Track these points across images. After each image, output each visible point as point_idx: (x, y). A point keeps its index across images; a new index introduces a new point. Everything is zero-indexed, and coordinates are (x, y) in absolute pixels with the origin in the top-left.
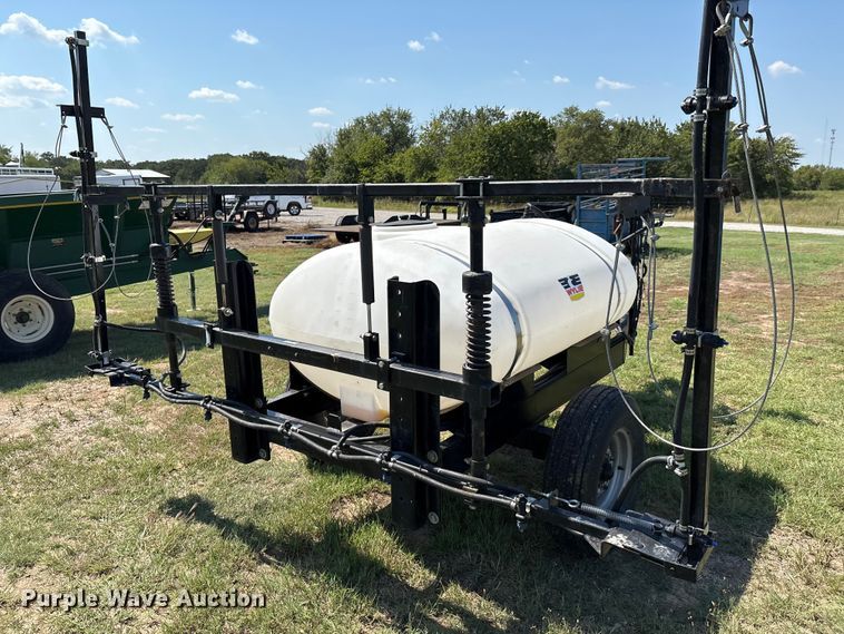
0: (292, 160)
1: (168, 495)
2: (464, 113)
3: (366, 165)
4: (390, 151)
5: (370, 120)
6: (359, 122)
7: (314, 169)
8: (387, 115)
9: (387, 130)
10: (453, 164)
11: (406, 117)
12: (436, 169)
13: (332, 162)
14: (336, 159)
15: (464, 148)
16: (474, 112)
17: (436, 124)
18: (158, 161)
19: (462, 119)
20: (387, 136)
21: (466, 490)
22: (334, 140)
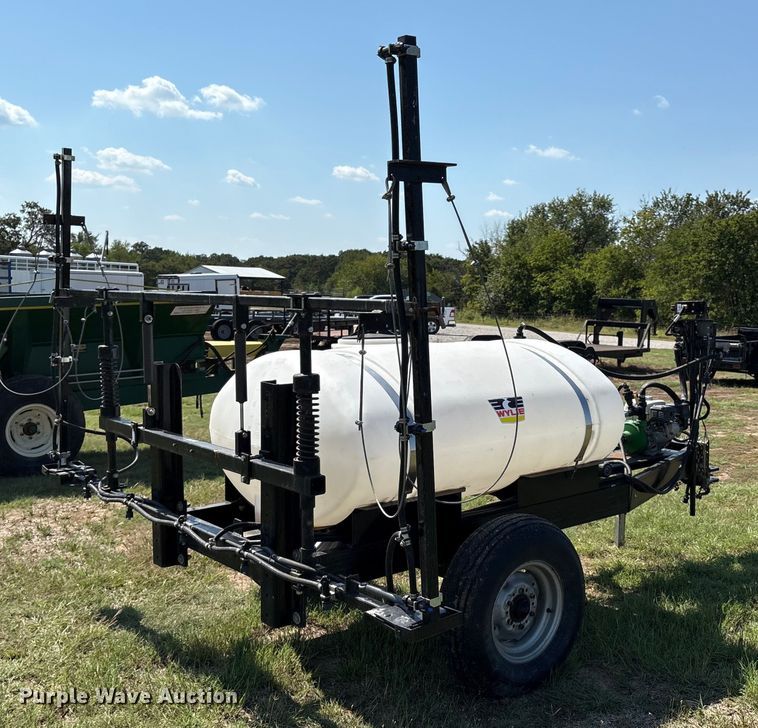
0: (449, 260)
1: (103, 605)
2: (689, 199)
3: (542, 269)
4: (579, 250)
5: (553, 208)
6: (538, 211)
7: (473, 273)
8: (577, 202)
9: (577, 223)
10: (666, 271)
11: (604, 205)
12: (642, 276)
13: (497, 263)
14: (503, 261)
15: (683, 250)
16: (703, 199)
17: (646, 214)
18: (275, 257)
19: (685, 208)
20: (576, 230)
21: (292, 575)
22: (503, 235)
